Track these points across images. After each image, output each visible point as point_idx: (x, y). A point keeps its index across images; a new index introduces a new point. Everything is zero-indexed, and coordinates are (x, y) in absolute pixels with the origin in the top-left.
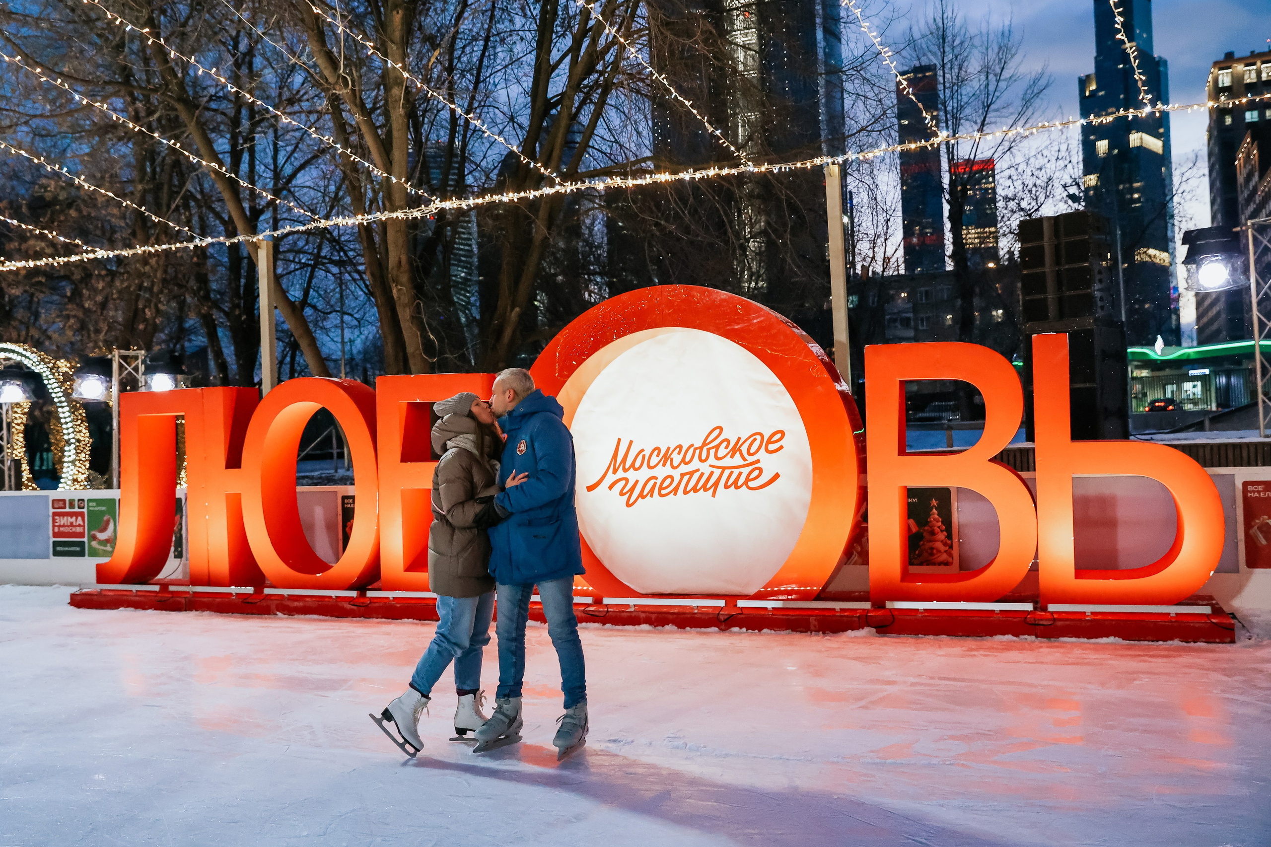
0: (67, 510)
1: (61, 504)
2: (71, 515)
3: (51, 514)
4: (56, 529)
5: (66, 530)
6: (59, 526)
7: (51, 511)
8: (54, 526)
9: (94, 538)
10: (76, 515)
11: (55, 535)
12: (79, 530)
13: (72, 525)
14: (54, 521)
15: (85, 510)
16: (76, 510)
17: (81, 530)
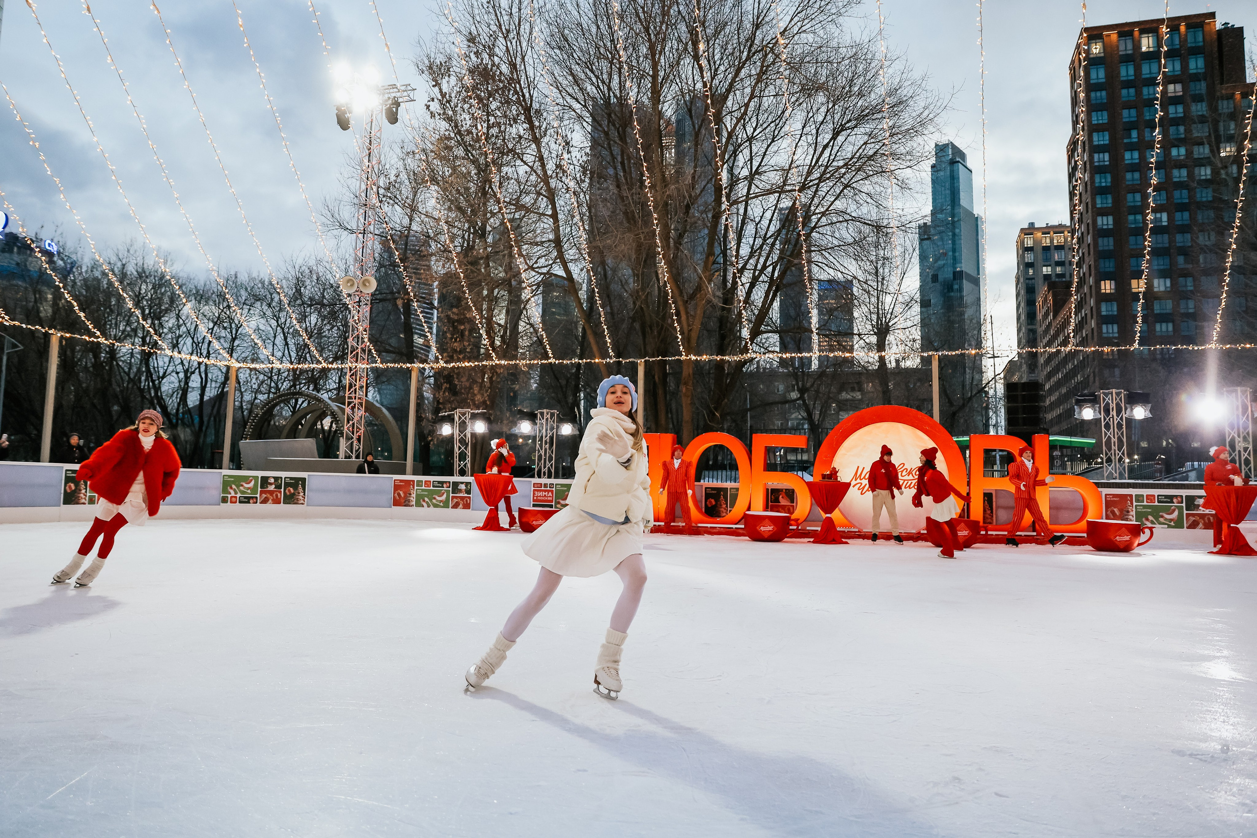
0: (543, 488)
1: (539, 485)
2: (545, 491)
3: (532, 490)
4: (535, 498)
5: (542, 498)
6: (537, 496)
7: (533, 488)
8: (534, 497)
9: (559, 503)
10: (548, 491)
11: (534, 500)
12: (549, 499)
13: (545, 496)
14: (534, 494)
15: (554, 489)
16: (548, 489)
17: (551, 499)
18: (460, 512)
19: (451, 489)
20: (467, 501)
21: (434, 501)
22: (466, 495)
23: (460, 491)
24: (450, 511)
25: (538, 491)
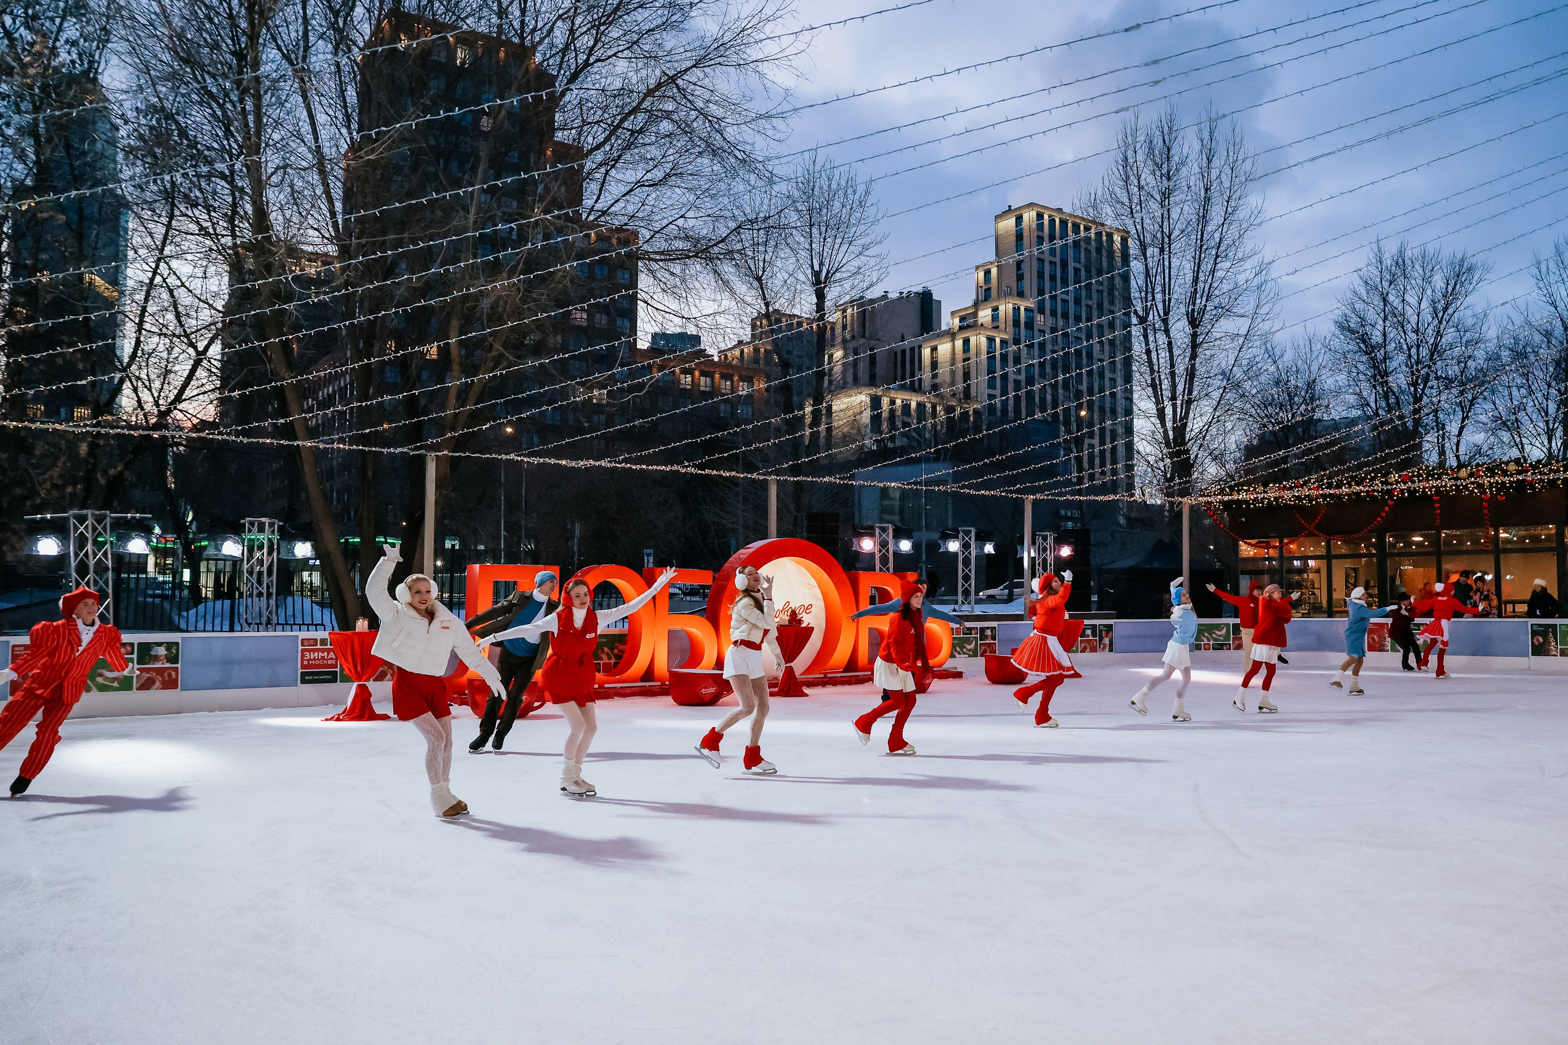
0: (319, 646)
1: (312, 642)
2: (323, 651)
3: (300, 650)
4: (305, 663)
5: (317, 663)
6: (308, 660)
7: (300, 647)
8: (302, 660)
11: (303, 667)
12: (330, 662)
13: (323, 658)
14: (303, 656)
16: (329, 647)
17: (333, 662)
18: (157, 696)
19: (135, 656)
20: (170, 675)
21: (100, 680)
22: (168, 665)
23: (156, 658)
24: (135, 697)
25: (309, 651)
